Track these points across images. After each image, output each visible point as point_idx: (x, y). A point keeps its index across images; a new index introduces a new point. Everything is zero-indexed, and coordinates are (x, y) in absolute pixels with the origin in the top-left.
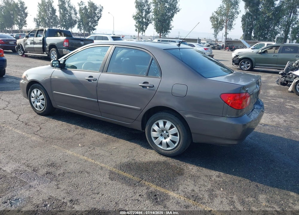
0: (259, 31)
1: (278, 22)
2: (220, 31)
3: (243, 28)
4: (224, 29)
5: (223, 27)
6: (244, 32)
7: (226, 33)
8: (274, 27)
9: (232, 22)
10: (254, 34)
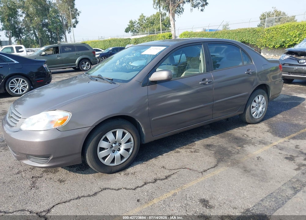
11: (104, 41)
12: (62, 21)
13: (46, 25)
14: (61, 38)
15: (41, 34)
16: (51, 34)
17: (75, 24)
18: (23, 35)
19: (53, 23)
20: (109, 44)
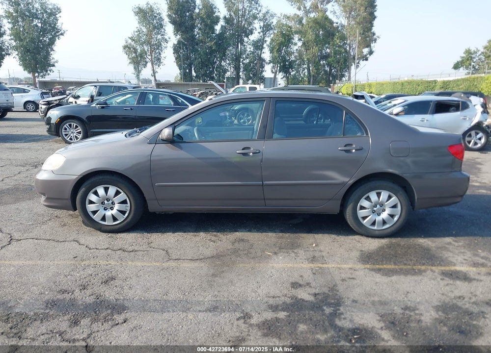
0: (201, 69)
1: (224, 55)
2: (144, 69)
3: (177, 63)
4: (149, 65)
5: (147, 62)
6: (180, 70)
7: (154, 72)
8: (220, 62)
9: (160, 54)
10: (195, 72)
11: (395, 83)
12: (349, 51)
13: (325, 57)
14: (343, 76)
15: (315, 69)
16: (331, 70)
17: (368, 56)
18: (293, 71)
19: (335, 54)
20: (400, 87)
